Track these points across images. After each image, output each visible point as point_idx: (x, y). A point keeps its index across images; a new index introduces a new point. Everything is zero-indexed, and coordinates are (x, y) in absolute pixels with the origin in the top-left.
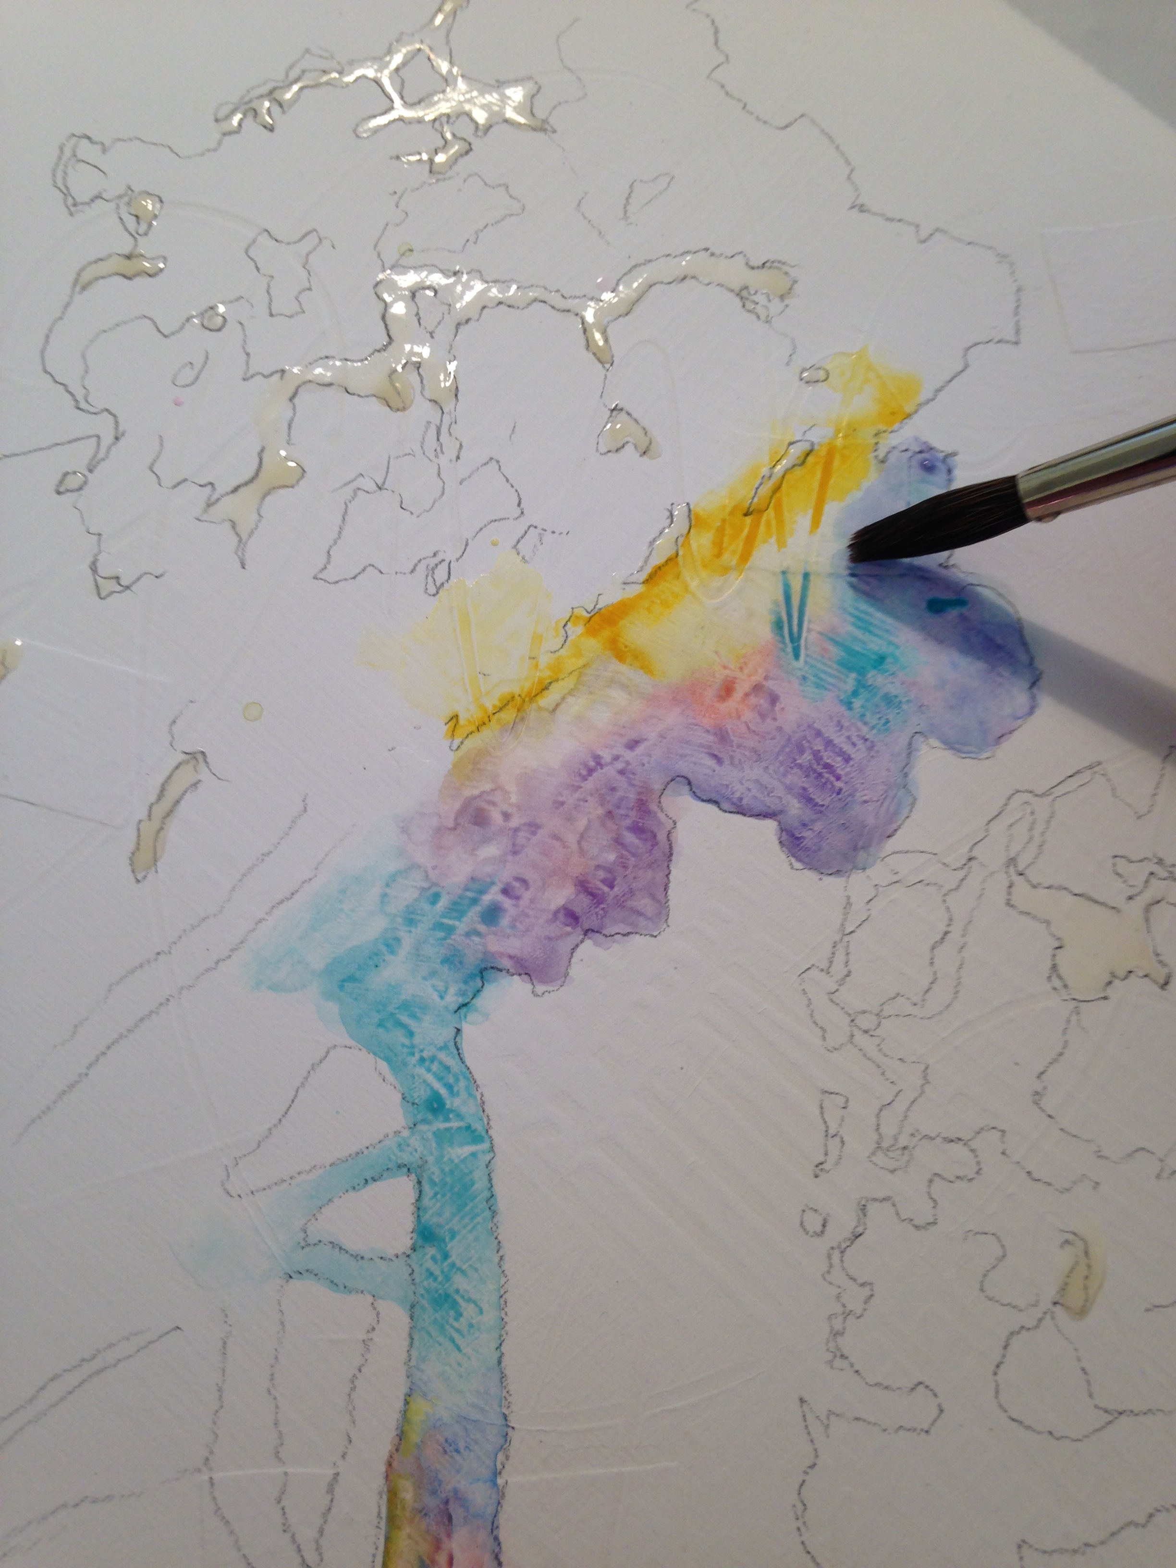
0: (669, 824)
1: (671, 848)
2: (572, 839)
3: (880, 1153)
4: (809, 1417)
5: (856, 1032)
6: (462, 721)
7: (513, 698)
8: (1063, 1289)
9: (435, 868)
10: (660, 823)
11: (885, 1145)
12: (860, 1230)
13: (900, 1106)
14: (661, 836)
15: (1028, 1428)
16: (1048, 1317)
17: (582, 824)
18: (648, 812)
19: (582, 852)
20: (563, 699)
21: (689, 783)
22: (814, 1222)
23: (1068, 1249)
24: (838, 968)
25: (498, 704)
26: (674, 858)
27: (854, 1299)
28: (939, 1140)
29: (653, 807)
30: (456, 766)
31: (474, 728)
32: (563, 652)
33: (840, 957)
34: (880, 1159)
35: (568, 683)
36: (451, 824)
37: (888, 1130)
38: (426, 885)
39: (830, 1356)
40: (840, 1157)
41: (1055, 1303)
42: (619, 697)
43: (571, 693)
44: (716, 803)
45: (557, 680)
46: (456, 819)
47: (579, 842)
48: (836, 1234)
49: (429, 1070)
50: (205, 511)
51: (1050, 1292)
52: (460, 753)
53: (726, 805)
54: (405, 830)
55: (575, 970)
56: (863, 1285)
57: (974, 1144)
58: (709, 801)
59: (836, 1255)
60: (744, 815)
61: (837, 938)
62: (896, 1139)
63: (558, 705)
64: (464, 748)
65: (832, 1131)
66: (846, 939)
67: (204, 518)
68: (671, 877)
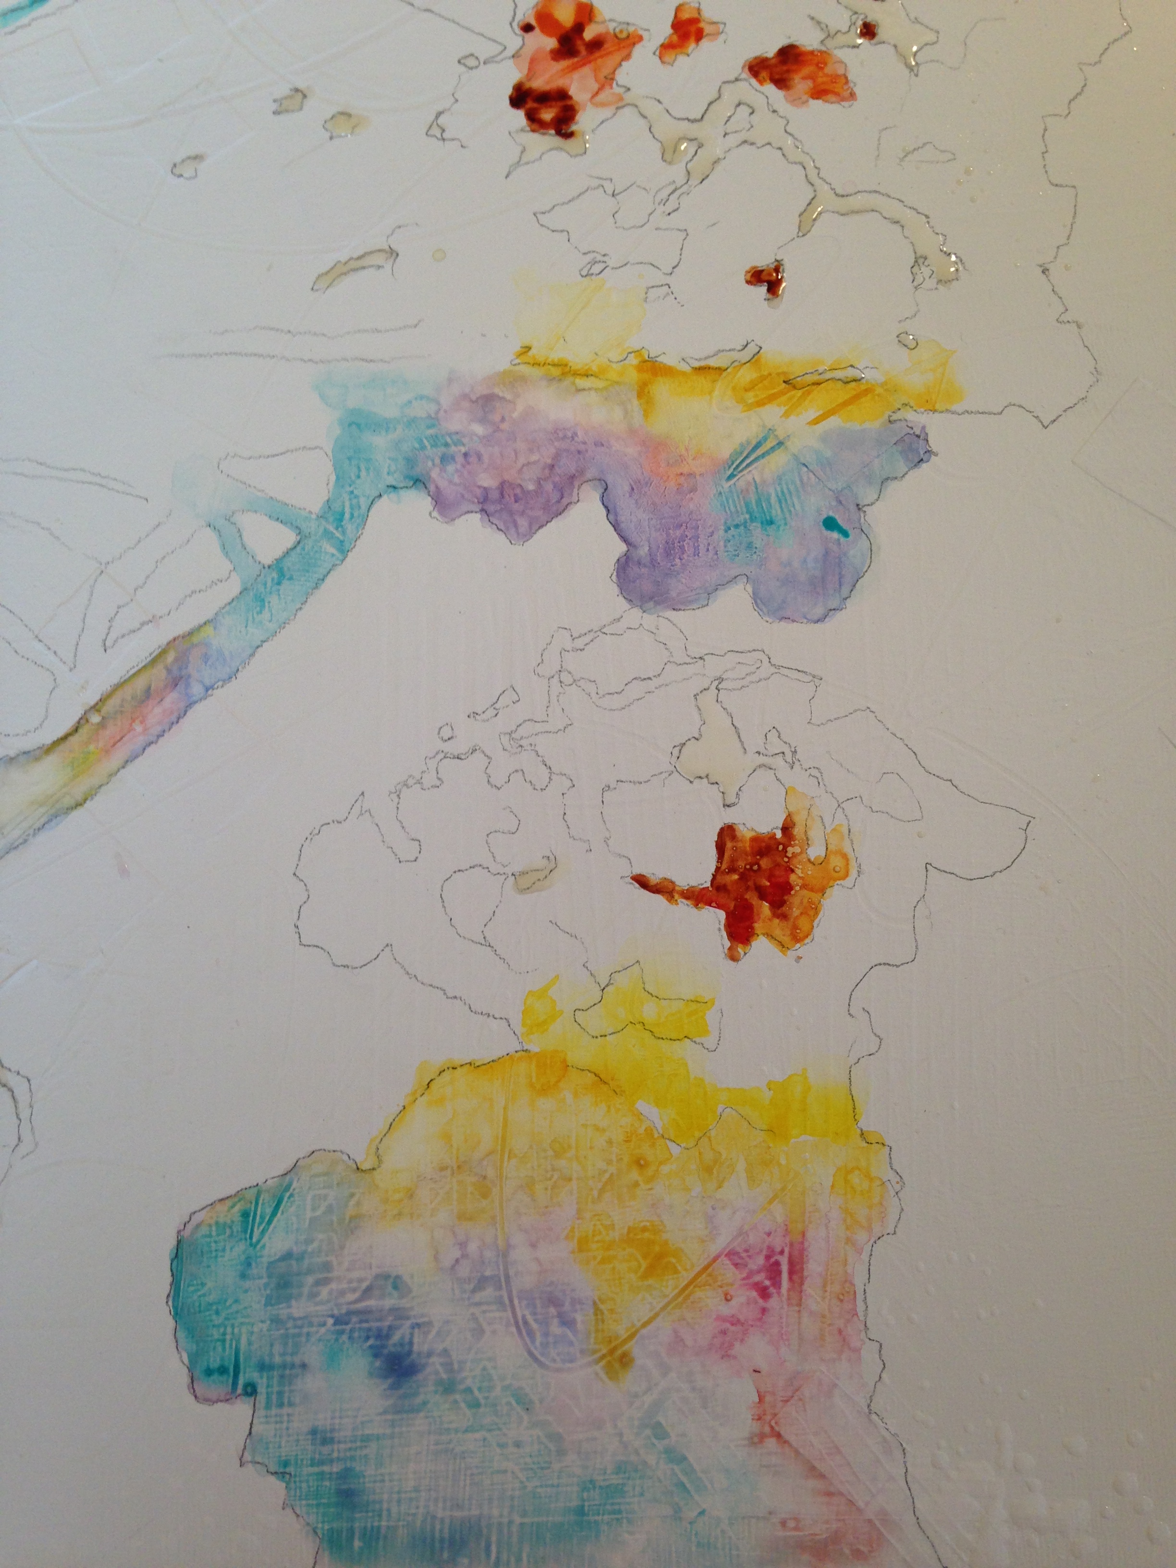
0: (575, 499)
1: (564, 510)
2: (522, 460)
3: (507, 737)
4: (359, 802)
5: (556, 677)
6: (530, 353)
7: (566, 365)
8: (523, 873)
9: (445, 411)
10: (571, 495)
11: (513, 735)
12: (463, 757)
13: (539, 727)
14: (565, 501)
15: (444, 907)
16: (504, 877)
17: (534, 458)
18: (572, 483)
19: (520, 471)
20: (590, 389)
21: (606, 490)
22: (446, 733)
23: (545, 861)
24: (580, 643)
25: (556, 361)
26: (559, 517)
27: (429, 779)
28: (540, 759)
29: (576, 484)
30: (504, 373)
31: (532, 362)
32: (614, 366)
33: (587, 639)
34: (505, 739)
35: (600, 384)
36: (474, 398)
37: (521, 732)
38: (433, 415)
39: (394, 790)
40: (488, 720)
41: (513, 874)
42: (618, 414)
43: (596, 390)
44: (608, 511)
45: (596, 377)
46: (478, 398)
47: (524, 465)
48: (449, 747)
49: (350, 499)
50: (517, 132)
51: (517, 869)
52: (512, 368)
53: (611, 517)
54: (450, 381)
55: (461, 522)
56: (439, 779)
57: (554, 777)
58: (606, 507)
59: (441, 755)
60: (615, 530)
61: (596, 629)
62: (522, 738)
63: (584, 390)
64: (517, 368)
65: (497, 706)
66: (599, 633)
67: (514, 135)
68: (549, 524)
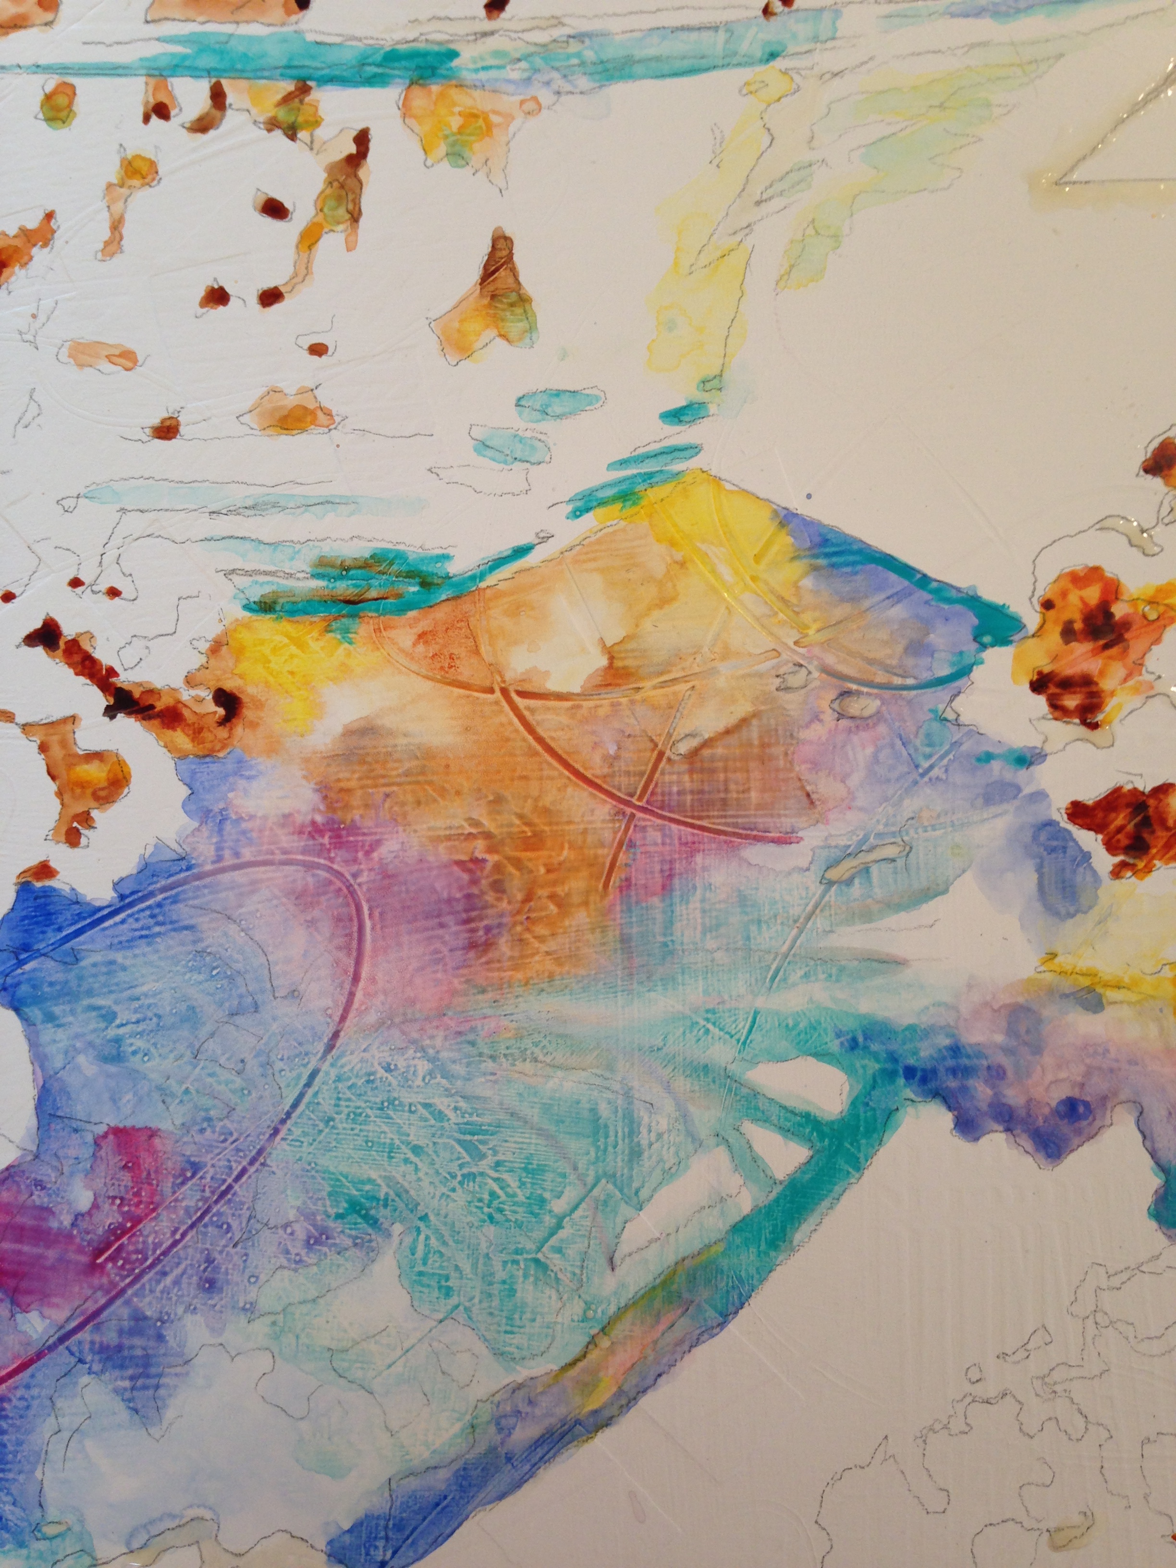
0: (1108, 1121)
1: (1096, 1134)
2: (1049, 1077)
3: (1040, 1382)
4: (882, 1448)
5: (1091, 1317)
6: (1056, 961)
7: (1096, 975)
8: (1059, 1530)
9: (966, 1020)
10: (1104, 1116)
11: (1046, 1380)
12: (993, 1401)
13: (1074, 1373)
14: (1098, 1123)
15: (975, 1563)
16: (1038, 1533)
17: (1063, 1075)
18: (1104, 1105)
19: (1047, 1089)
20: (1122, 1002)
21: (1141, 1113)
22: (974, 1375)
23: (1082, 1517)
24: (1116, 1281)
25: (1084, 969)
26: (1092, 1141)
27: (957, 1425)
28: (1075, 1407)
29: (1109, 1105)
30: (1029, 980)
31: (1059, 970)
32: (1148, 978)
33: (1124, 1276)
34: (1038, 1383)
35: (1133, 997)
36: (996, 1007)
37: (1056, 1376)
38: (952, 1024)
39: (919, 1435)
40: (1019, 1362)
41: (1048, 1531)
42: (1153, 1031)
43: (1129, 1003)
44: (1144, 1137)
45: (1129, 989)
46: (1001, 1007)
47: (1051, 1083)
48: (978, 1390)
49: (865, 1112)
50: (1039, 719)
51: (1052, 1525)
52: (1039, 976)
53: (1148, 1144)
54: (970, 987)
55: (984, 1140)
56: (967, 1424)
57: (1090, 1426)
58: (1142, 1132)
59: (969, 1399)
60: (1152, 1157)
61: (1133, 1266)
62: (1055, 1384)
63: (1115, 1003)
64: (1043, 975)
65: (1029, 1347)
66: (1136, 1271)
67: (1034, 722)
68: (1080, 1149)
